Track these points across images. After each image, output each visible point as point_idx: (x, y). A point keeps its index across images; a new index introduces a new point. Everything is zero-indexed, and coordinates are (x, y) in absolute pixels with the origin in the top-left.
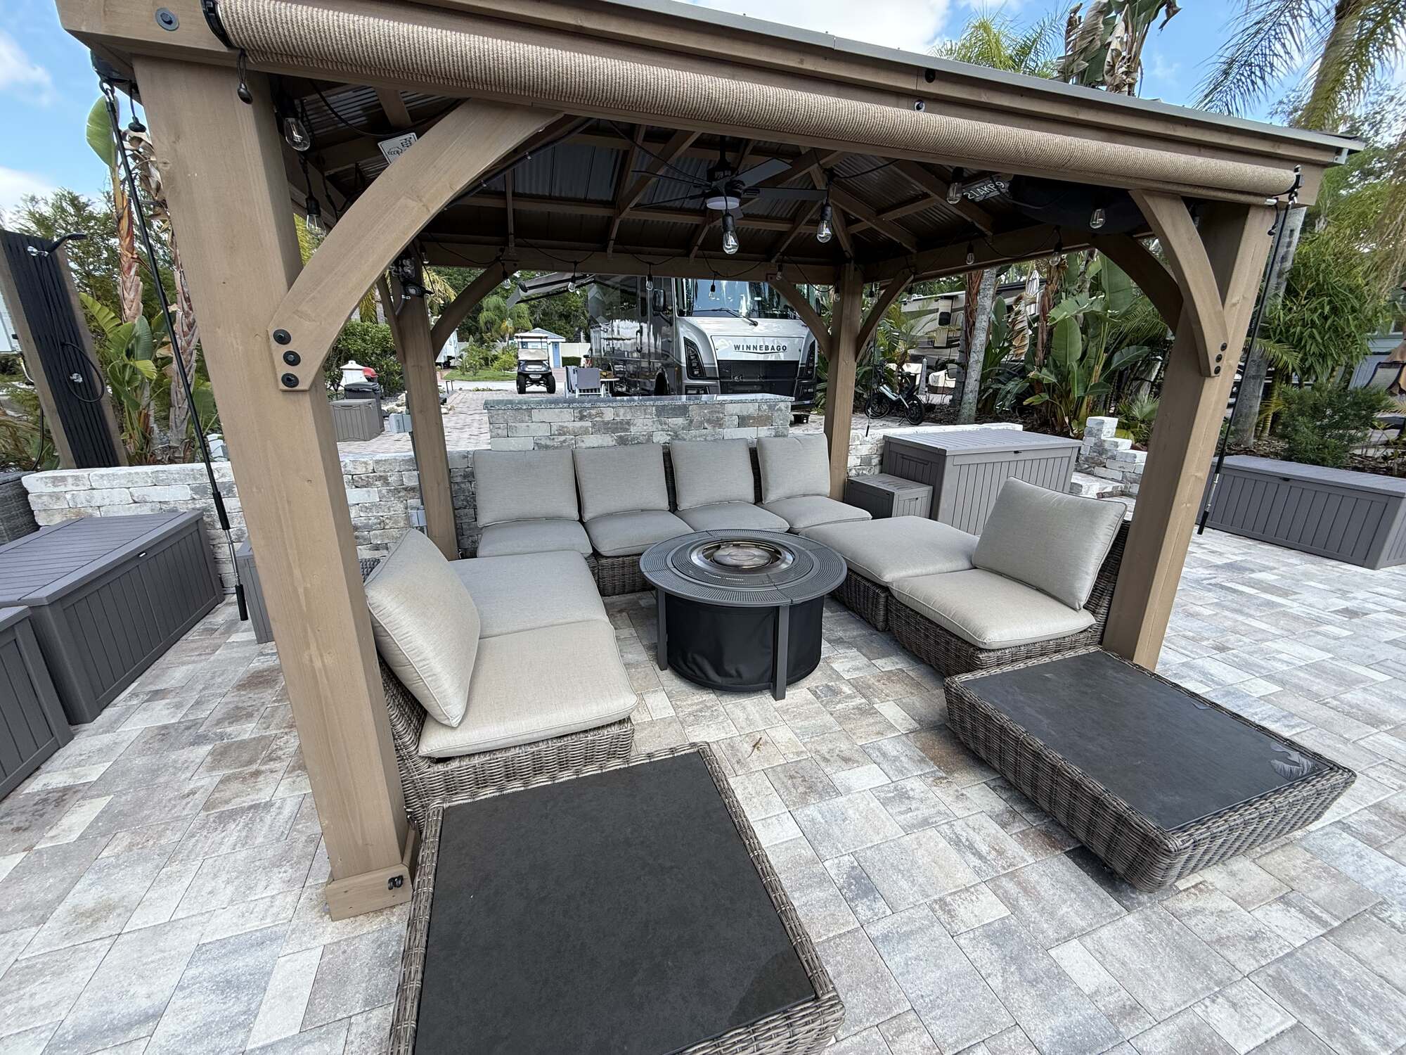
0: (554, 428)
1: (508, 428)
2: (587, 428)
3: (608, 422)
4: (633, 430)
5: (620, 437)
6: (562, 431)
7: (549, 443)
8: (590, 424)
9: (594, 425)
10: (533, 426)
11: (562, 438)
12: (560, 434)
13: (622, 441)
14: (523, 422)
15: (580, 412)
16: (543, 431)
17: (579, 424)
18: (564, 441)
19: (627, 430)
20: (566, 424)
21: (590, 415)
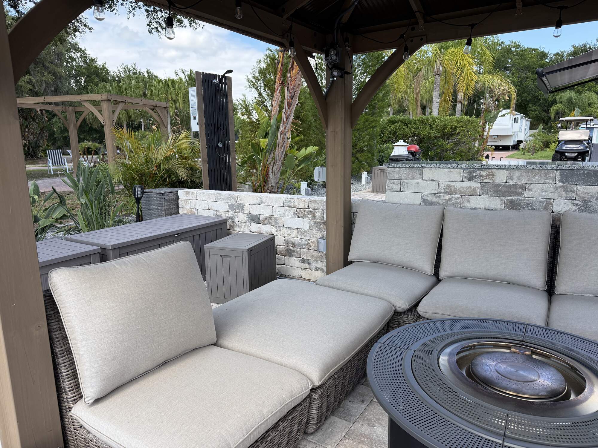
0: (442, 185)
1: (402, 184)
2: (474, 189)
3: (499, 185)
4: (528, 194)
5: (511, 202)
6: (449, 190)
7: (434, 199)
8: (478, 185)
9: (482, 187)
10: (422, 183)
11: (448, 197)
12: (446, 193)
13: (513, 206)
14: (413, 179)
15: (470, 173)
16: (431, 188)
17: (466, 184)
18: (450, 200)
19: (520, 194)
20: (453, 184)
21: (480, 177)
